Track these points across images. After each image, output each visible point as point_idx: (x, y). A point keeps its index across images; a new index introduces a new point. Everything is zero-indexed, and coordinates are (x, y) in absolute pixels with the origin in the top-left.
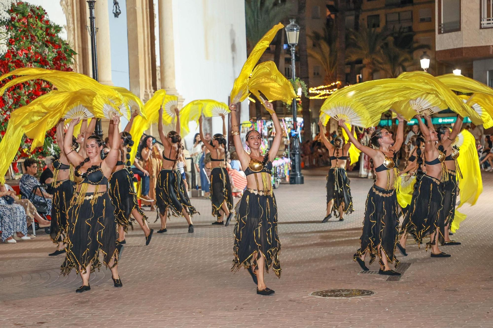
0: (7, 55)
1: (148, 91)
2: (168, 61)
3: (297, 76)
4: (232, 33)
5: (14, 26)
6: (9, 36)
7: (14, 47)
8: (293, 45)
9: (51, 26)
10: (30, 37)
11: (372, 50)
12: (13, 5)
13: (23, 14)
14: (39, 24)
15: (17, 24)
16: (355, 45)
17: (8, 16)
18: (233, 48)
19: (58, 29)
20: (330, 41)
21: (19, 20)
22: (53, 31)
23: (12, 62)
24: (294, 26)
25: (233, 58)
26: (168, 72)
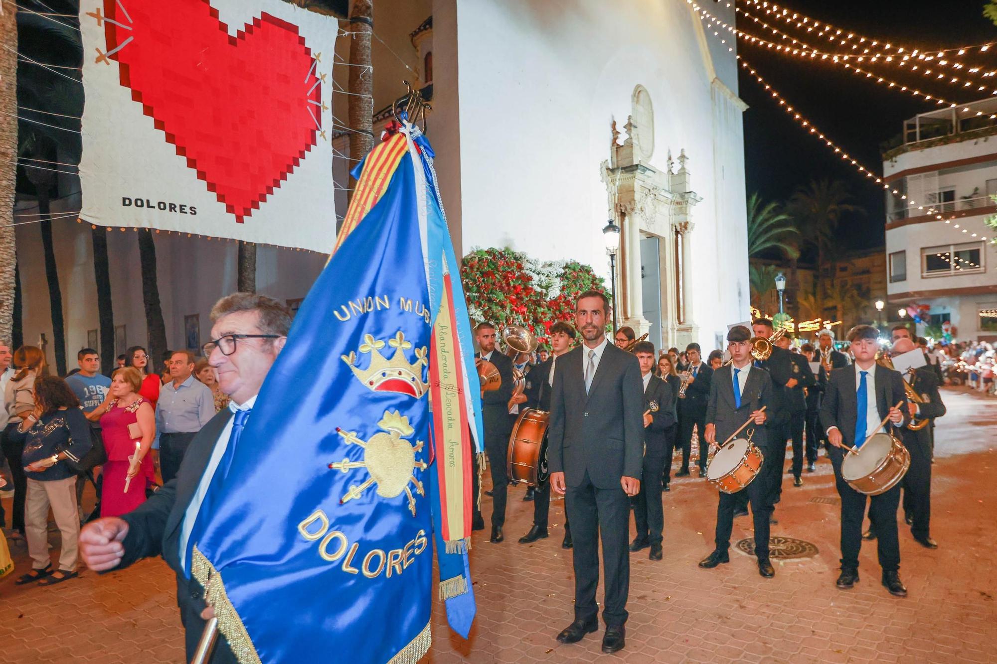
0: (560, 297)
1: (674, 322)
2: (686, 303)
3: (783, 312)
4: (739, 284)
5: (567, 278)
6: (562, 285)
7: (566, 292)
8: (781, 290)
9: (596, 278)
10: (578, 285)
11: (843, 299)
12: (567, 264)
13: (574, 270)
14: (587, 276)
15: (569, 276)
16: (831, 297)
17: (563, 271)
18: (740, 294)
19: (602, 280)
20: (814, 294)
21: (570, 274)
22: (597, 281)
23: (563, 302)
24: (781, 277)
25: (740, 301)
26: (688, 309)
